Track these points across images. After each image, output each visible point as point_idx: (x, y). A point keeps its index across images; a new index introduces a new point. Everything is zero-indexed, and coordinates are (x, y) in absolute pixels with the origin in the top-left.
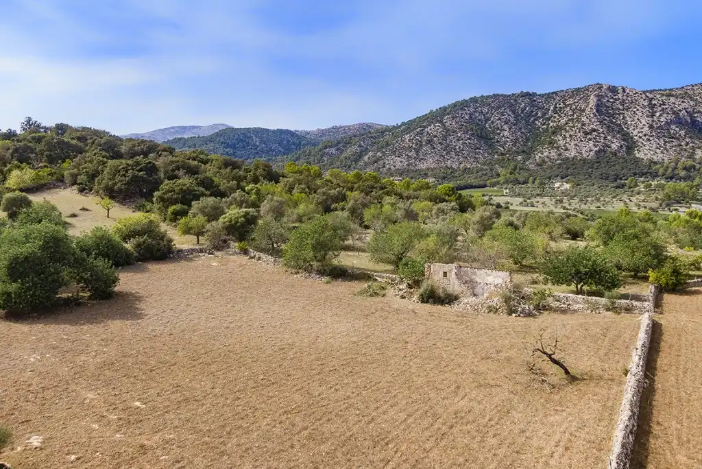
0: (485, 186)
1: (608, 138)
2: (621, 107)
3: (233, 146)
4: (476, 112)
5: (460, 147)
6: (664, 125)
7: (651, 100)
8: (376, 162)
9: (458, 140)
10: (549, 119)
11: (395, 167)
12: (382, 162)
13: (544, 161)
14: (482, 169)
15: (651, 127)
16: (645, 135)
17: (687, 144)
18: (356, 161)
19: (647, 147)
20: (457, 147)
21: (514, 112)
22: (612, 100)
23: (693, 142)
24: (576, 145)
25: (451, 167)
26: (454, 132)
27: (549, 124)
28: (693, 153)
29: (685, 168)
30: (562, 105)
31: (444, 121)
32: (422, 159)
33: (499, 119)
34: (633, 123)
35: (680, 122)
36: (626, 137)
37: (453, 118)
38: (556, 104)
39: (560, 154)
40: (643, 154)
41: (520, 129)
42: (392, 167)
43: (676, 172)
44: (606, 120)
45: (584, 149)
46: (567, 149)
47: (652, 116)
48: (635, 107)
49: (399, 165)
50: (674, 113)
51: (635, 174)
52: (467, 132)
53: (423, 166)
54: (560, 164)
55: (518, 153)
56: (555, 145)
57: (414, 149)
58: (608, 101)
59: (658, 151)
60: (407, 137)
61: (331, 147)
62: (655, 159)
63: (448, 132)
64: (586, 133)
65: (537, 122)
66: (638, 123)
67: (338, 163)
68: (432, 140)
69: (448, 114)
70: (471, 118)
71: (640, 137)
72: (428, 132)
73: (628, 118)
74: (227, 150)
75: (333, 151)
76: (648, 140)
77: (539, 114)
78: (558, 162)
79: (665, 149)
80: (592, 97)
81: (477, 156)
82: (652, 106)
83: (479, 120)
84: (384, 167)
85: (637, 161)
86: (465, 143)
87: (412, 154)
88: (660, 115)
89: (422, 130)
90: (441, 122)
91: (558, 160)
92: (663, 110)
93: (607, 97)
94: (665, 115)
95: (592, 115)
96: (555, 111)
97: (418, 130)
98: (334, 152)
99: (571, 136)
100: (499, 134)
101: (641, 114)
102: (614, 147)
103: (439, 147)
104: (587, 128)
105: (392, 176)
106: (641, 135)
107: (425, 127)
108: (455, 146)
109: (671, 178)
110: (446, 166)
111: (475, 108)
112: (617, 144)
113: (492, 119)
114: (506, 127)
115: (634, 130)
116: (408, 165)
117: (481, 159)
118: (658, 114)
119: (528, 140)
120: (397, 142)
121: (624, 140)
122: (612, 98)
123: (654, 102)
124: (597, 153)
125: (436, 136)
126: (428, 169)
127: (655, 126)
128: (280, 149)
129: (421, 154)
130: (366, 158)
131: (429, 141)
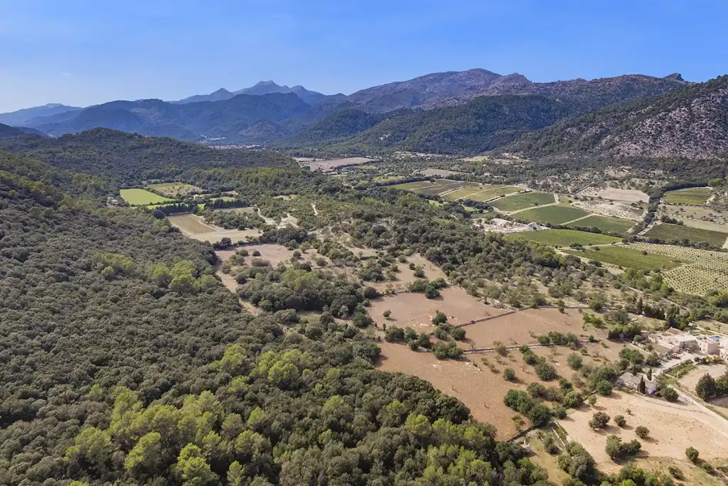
5: (701, 136)
8: (612, 147)
9: (702, 128)
11: (628, 154)
12: (617, 147)
14: (718, 162)
18: (594, 143)
20: (698, 136)
25: (686, 157)
26: (700, 118)
31: (692, 105)
32: (658, 147)
37: (702, 103)
42: (626, 155)
49: (632, 153)
52: (714, 119)
53: (657, 155)
57: (653, 135)
60: (648, 121)
61: (573, 126)
63: (693, 117)
67: (576, 145)
68: (674, 126)
69: (698, 97)
70: (723, 101)
72: (671, 117)
75: (575, 130)
81: (717, 146)
84: (618, 153)
86: (707, 131)
87: (649, 141)
89: (666, 115)
90: (688, 105)
97: (661, 115)
98: (575, 132)
103: (679, 134)
105: (623, 165)
107: (669, 111)
108: (697, 134)
110: (681, 157)
116: (642, 153)
120: (637, 127)
125: (678, 122)
126: (660, 159)
129: (658, 141)
130: (603, 142)
131: (669, 128)
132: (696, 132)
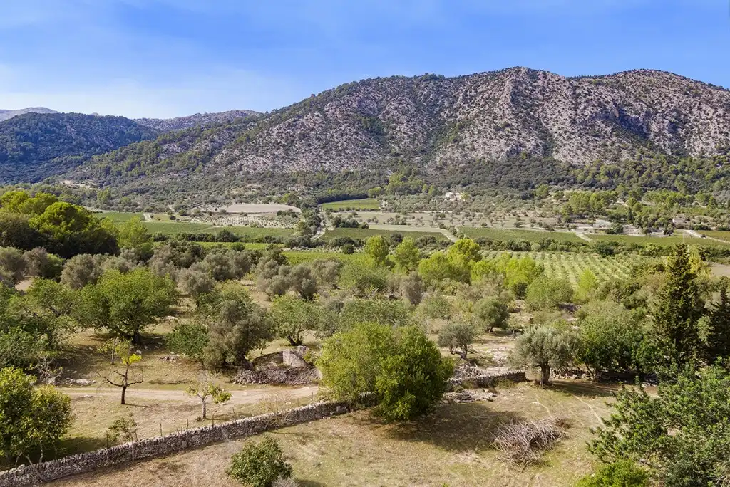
0: (366, 196)
1: (523, 134)
2: (540, 97)
3: (35, 140)
4: (367, 98)
5: (343, 144)
6: (589, 119)
7: (575, 88)
8: (230, 163)
9: (342, 135)
10: (456, 110)
11: (255, 169)
12: (238, 163)
13: (445, 164)
14: (369, 174)
15: (573, 122)
16: (566, 132)
17: (613, 144)
18: (204, 161)
19: (568, 147)
20: (340, 144)
21: (414, 100)
22: (530, 88)
23: (620, 142)
24: (485, 143)
25: (330, 171)
26: (338, 124)
27: (456, 117)
28: (619, 155)
29: (608, 174)
30: (473, 93)
31: (326, 109)
32: (292, 159)
33: (396, 109)
34: (554, 116)
35: (607, 118)
36: (545, 135)
37: (337, 107)
38: (466, 91)
39: (465, 155)
40: (562, 156)
41: (421, 122)
42: (251, 171)
43: (597, 177)
44: (521, 112)
45: (494, 149)
46: (474, 149)
47: (576, 108)
48: (557, 98)
49: (260, 168)
50: (601, 105)
51: (550, 181)
52: (354, 124)
53: (292, 169)
54: (463, 168)
55: (415, 153)
56: (460, 143)
57: (284, 146)
58: (526, 89)
59: (579, 152)
60: (275, 129)
61: (171, 141)
62: (575, 161)
63: (329, 123)
64: (498, 129)
65: (442, 114)
66: (559, 117)
67: (178, 164)
68: (308, 133)
69: (331, 100)
70: (360, 106)
71: (560, 135)
72: (303, 124)
73: (548, 111)
74: (23, 144)
75: (175, 147)
76: (569, 138)
77: (446, 103)
78: (462, 165)
79: (588, 149)
80: (507, 83)
81: (364, 156)
82: (576, 96)
83: (371, 109)
84: (241, 169)
85: (554, 163)
86: (350, 139)
87: (280, 152)
88: (585, 108)
89: (295, 121)
90: (321, 110)
91: (461, 162)
92: (587, 101)
93: (525, 83)
94: (590, 108)
95: (506, 106)
96: (465, 100)
97: (290, 121)
98: (176, 150)
99: (479, 132)
100: (395, 128)
101: (562, 106)
102: (529, 146)
103: (315, 143)
104: (499, 123)
105: (250, 183)
106: (561, 132)
107: (299, 117)
108: (337, 143)
109: (591, 186)
110: (323, 170)
111: (366, 94)
112: (533, 142)
113: (387, 108)
114: (403, 119)
115: (554, 125)
116: (273, 168)
117: (369, 161)
118: (582, 107)
119: (429, 136)
120: (261, 136)
121: (541, 138)
122: (531, 85)
123: (579, 91)
124: (509, 154)
125: (313, 129)
126: (298, 173)
127: (578, 120)
128: (108, 144)
129: (291, 153)
130: (218, 158)
131: (304, 136)
132: (336, 140)
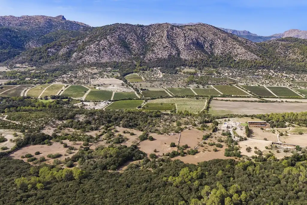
0: (133, 73)
1: (172, 50)
2: (175, 36)
4: (120, 34)
5: (117, 52)
6: (189, 44)
7: (185, 34)
8: (80, 58)
9: (116, 48)
10: (150, 39)
11: (91, 61)
12: (84, 59)
13: (151, 59)
14: (128, 62)
15: (185, 45)
16: (183, 49)
17: (195, 52)
18: (69, 57)
19: (184, 54)
20: (116, 52)
21: (136, 34)
22: (172, 33)
23: (197, 52)
24: (161, 53)
25: (116, 62)
26: (113, 44)
27: (150, 41)
28: (197, 56)
29: (195, 63)
30: (154, 33)
31: (108, 38)
33: (131, 38)
34: (179, 43)
35: (193, 43)
36: (178, 50)
37: (112, 37)
38: (152, 32)
39: (156, 56)
40: (183, 57)
41: (140, 43)
42: (90, 62)
43: (192, 64)
44: (170, 42)
45: (164, 54)
46: (158, 54)
47: (185, 41)
48: (180, 37)
50: (192, 40)
51: (180, 65)
52: (119, 45)
53: (103, 61)
54: (156, 61)
55: (140, 55)
56: (154, 52)
57: (98, 52)
58: (171, 33)
59: (187, 55)
60: (92, 46)
61: (50, 48)
62: (186, 58)
63: (110, 44)
64: (164, 48)
65: (145, 40)
66: (181, 44)
68: (105, 48)
69: (109, 35)
70: (119, 37)
71: (182, 50)
72: (101, 44)
73: (178, 42)
76: (184, 51)
77: (146, 36)
78: (156, 59)
79: (189, 55)
80: (165, 31)
81: (125, 56)
82: (185, 37)
83: (123, 38)
84: (86, 61)
85: (181, 59)
86: (119, 50)
87: (97, 55)
88: (188, 41)
89: (99, 43)
90: (106, 38)
91: (155, 59)
92: (188, 38)
93: (171, 31)
94: (189, 41)
95: (166, 40)
96: (153, 35)
97: (96, 43)
99: (159, 48)
100: (132, 45)
101: (181, 40)
102: (174, 53)
103: (108, 52)
104: (165, 46)
106: (182, 48)
107: (99, 41)
108: (115, 51)
109: (191, 66)
110: (114, 61)
111: (120, 32)
112: (175, 52)
113: (128, 38)
114: (134, 42)
115: (180, 46)
116: (97, 60)
117: (127, 58)
118: (187, 40)
119: (143, 48)
120: (88, 48)
121: (177, 51)
122: (172, 32)
123: (186, 35)
124: (169, 56)
125: (106, 46)
126: (106, 63)
127: (186, 45)
129: (101, 55)
130: (74, 56)
131: (103, 49)
132: (115, 50)
